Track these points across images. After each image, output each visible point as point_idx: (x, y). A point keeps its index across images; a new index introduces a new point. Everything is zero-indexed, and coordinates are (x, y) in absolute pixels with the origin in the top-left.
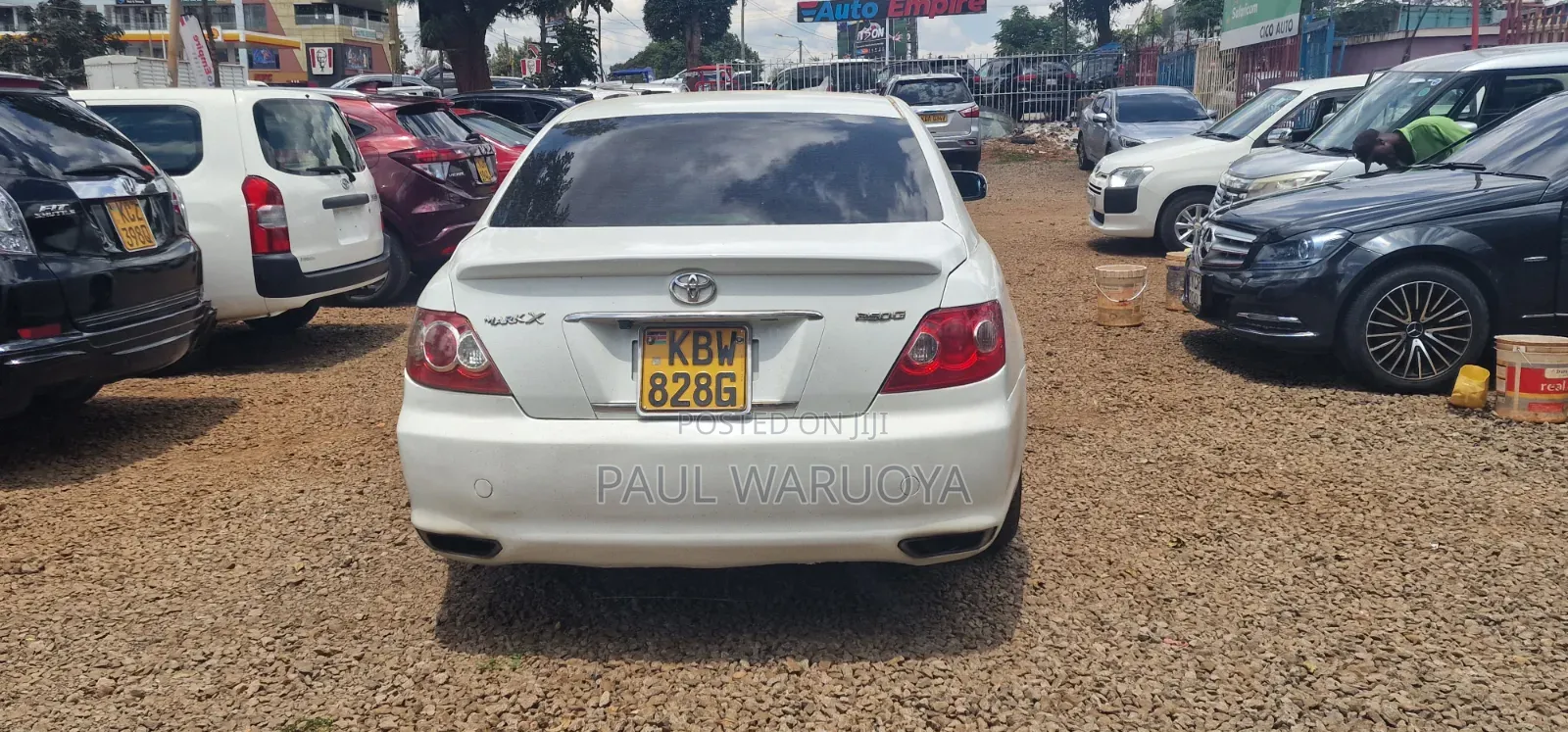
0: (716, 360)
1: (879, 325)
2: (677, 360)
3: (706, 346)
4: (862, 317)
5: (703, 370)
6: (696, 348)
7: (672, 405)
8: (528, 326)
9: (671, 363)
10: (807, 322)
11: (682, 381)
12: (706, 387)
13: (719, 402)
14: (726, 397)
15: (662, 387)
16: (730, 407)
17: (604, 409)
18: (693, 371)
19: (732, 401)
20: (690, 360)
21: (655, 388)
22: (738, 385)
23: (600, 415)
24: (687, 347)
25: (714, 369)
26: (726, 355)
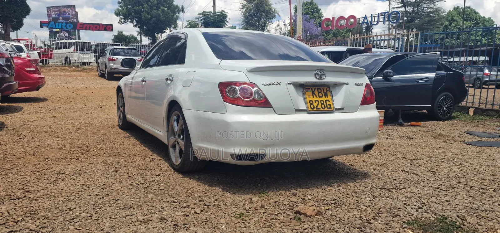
0: (324, 96)
1: (359, 86)
2: (315, 96)
3: (321, 92)
4: (356, 85)
5: (321, 99)
6: (319, 93)
7: (316, 109)
8: (276, 86)
9: (313, 97)
10: (345, 85)
11: (317, 102)
12: (323, 104)
13: (328, 108)
14: (329, 106)
15: (312, 104)
16: (330, 109)
17: (298, 111)
18: (319, 99)
19: (330, 108)
20: (318, 96)
21: (311, 104)
22: (331, 103)
23: (297, 112)
24: (316, 92)
25: (324, 99)
26: (326, 95)
